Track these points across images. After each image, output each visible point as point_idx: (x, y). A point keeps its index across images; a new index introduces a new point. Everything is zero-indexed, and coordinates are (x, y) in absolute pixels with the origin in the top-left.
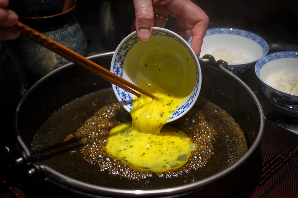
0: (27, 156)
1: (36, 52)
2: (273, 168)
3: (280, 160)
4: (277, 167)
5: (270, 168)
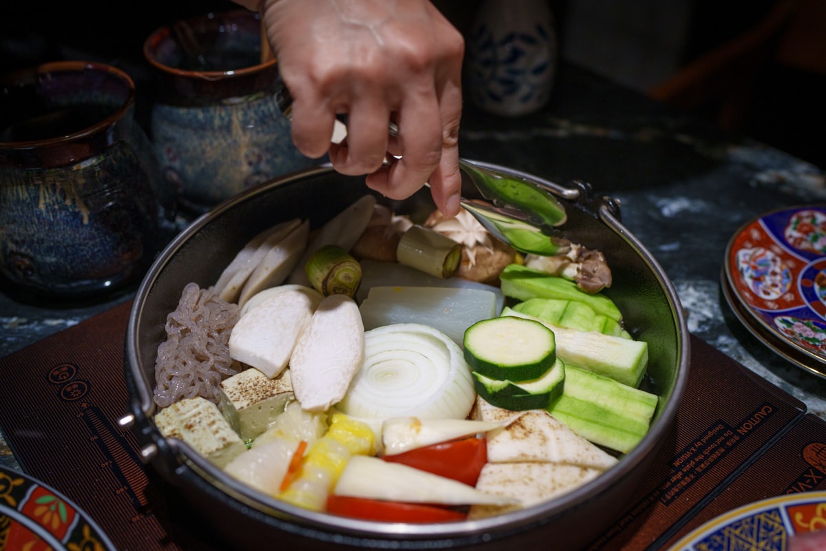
0: (143, 413)
1: (204, 146)
2: (701, 462)
3: (719, 441)
4: (710, 459)
5: (694, 461)
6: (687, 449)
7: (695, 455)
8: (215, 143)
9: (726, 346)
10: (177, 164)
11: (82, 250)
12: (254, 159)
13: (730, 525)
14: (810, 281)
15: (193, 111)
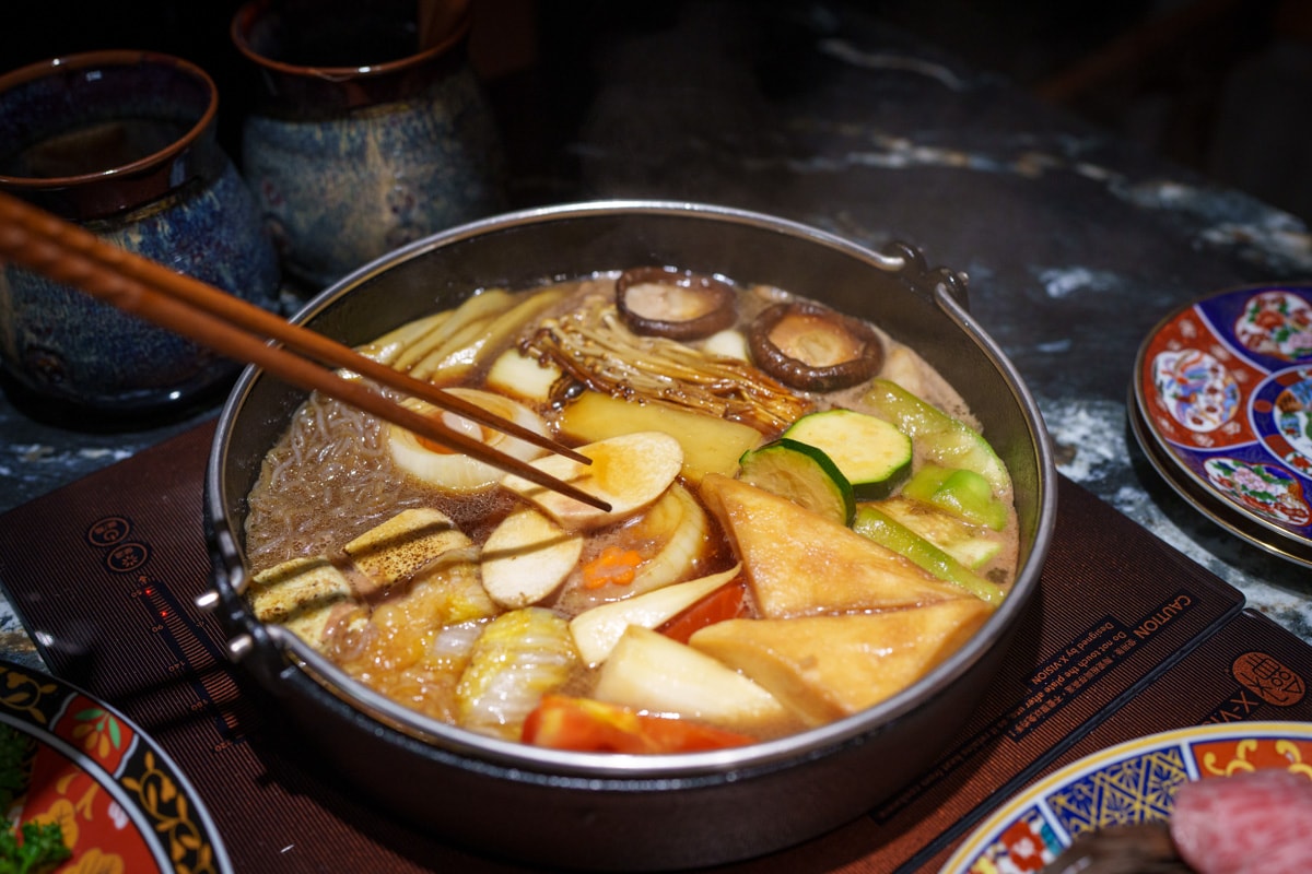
0: (231, 588)
1: (323, 183)
2: (1074, 677)
3: (1104, 647)
4: (1089, 675)
5: (1064, 676)
6: (1054, 658)
7: (1065, 668)
8: (341, 179)
9: (1130, 503)
10: (281, 210)
11: (138, 344)
12: (401, 203)
13: (1104, 770)
14: (1268, 404)
15: (306, 128)
